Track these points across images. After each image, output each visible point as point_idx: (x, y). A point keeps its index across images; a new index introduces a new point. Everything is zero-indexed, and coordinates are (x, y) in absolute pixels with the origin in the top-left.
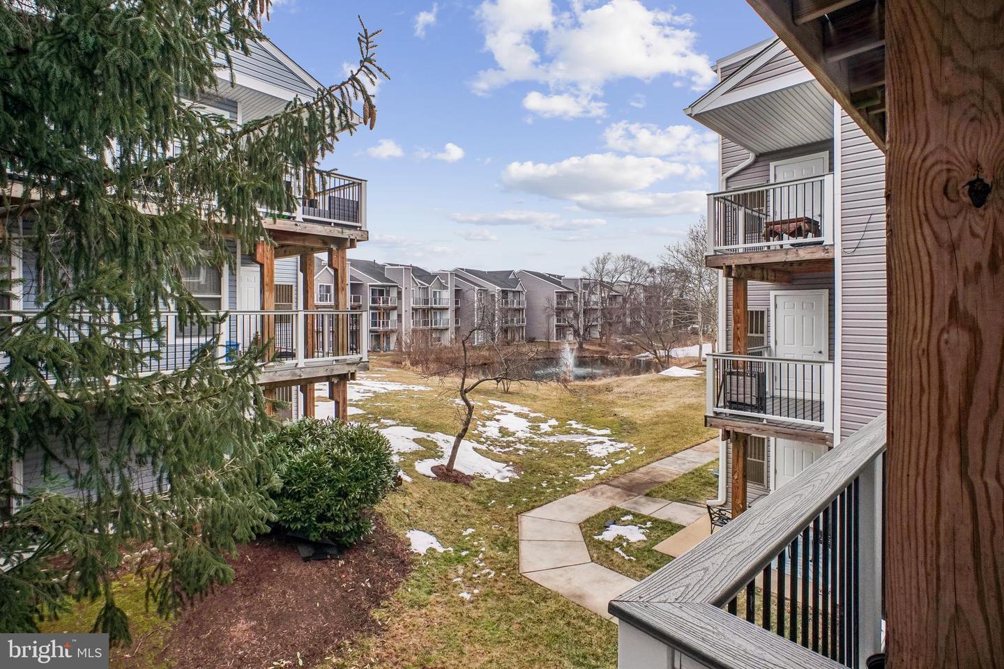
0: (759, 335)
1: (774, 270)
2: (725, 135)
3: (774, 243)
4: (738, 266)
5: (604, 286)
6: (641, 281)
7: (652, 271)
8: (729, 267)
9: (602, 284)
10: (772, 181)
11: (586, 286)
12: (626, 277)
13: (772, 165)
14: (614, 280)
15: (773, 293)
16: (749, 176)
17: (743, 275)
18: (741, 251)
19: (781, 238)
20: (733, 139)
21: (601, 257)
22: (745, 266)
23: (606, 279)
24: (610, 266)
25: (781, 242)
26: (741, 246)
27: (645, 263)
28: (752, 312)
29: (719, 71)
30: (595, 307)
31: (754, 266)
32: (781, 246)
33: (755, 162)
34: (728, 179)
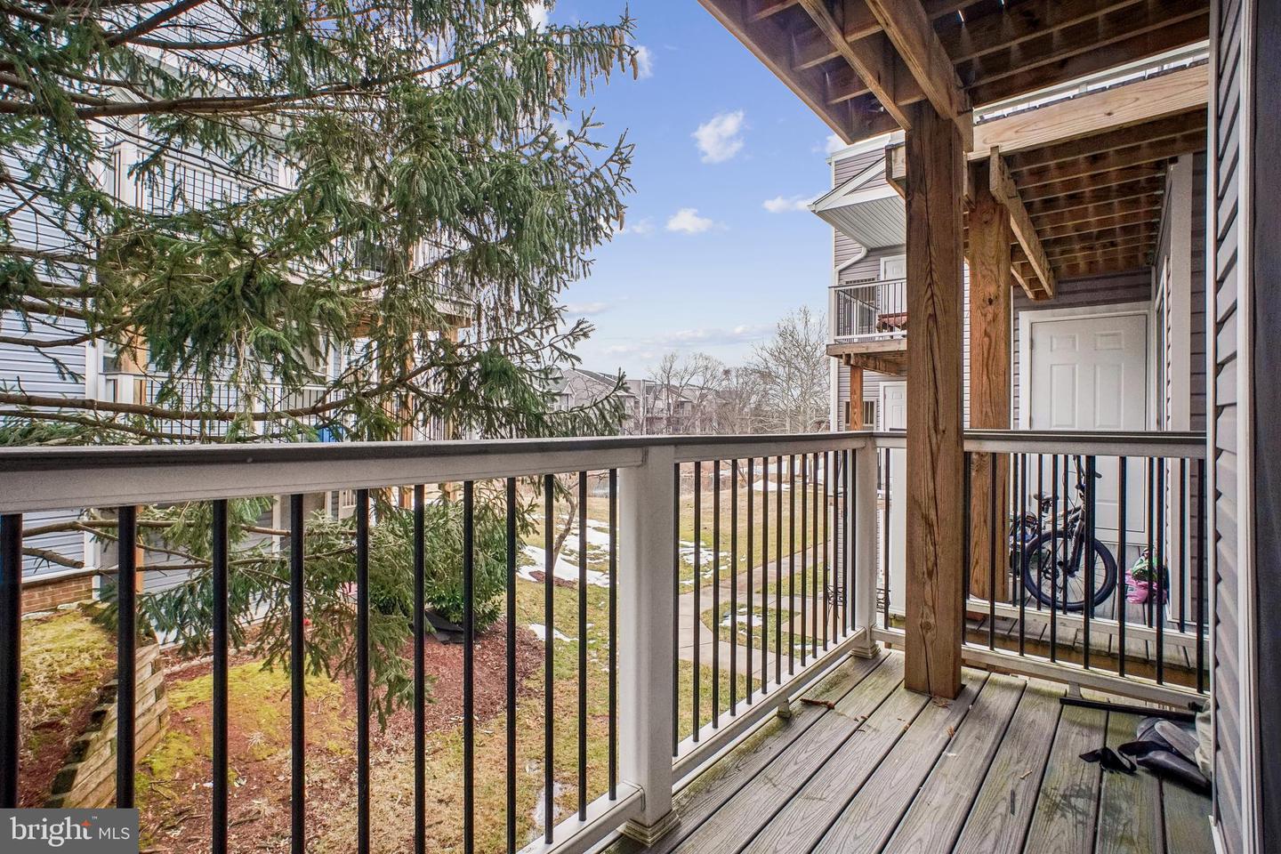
0: (869, 425)
1: (885, 361)
2: (839, 228)
3: (886, 333)
4: (856, 355)
5: (673, 392)
6: (714, 385)
7: (727, 372)
8: (848, 356)
9: (669, 388)
10: (882, 278)
11: (649, 389)
12: (697, 380)
13: (883, 260)
14: (683, 384)
15: (882, 384)
16: (860, 270)
17: (860, 364)
18: (856, 341)
19: (892, 330)
20: (846, 232)
21: (669, 355)
22: (862, 355)
23: (675, 382)
24: (678, 366)
25: (891, 334)
26: (855, 337)
27: (720, 363)
28: (867, 403)
29: (833, 164)
30: (660, 415)
31: (869, 355)
32: (892, 337)
33: (866, 257)
34: (840, 271)
